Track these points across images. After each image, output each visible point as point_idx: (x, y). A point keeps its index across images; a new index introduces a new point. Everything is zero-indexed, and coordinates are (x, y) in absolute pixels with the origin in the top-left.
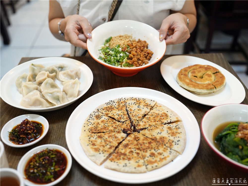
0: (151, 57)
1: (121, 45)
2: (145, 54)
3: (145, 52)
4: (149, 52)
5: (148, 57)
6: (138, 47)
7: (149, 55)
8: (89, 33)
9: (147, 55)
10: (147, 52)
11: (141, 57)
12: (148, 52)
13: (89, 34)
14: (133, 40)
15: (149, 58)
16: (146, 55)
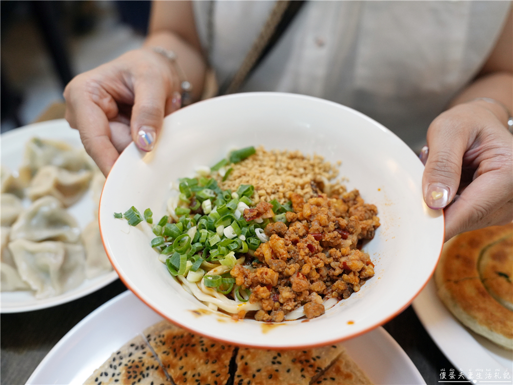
0: (356, 288)
1: (262, 192)
2: (333, 264)
3: (336, 260)
4: (349, 264)
5: (340, 284)
6: (315, 225)
7: (345, 276)
8: (151, 128)
9: (338, 271)
10: (343, 260)
11: (298, 276)
12: (344, 264)
13: (146, 131)
14: (332, 187)
15: (343, 291)
16: (334, 269)
